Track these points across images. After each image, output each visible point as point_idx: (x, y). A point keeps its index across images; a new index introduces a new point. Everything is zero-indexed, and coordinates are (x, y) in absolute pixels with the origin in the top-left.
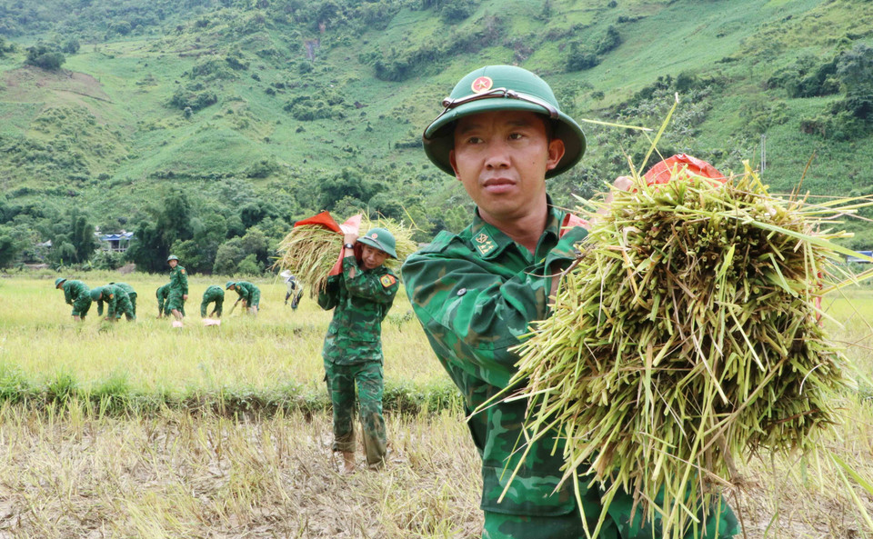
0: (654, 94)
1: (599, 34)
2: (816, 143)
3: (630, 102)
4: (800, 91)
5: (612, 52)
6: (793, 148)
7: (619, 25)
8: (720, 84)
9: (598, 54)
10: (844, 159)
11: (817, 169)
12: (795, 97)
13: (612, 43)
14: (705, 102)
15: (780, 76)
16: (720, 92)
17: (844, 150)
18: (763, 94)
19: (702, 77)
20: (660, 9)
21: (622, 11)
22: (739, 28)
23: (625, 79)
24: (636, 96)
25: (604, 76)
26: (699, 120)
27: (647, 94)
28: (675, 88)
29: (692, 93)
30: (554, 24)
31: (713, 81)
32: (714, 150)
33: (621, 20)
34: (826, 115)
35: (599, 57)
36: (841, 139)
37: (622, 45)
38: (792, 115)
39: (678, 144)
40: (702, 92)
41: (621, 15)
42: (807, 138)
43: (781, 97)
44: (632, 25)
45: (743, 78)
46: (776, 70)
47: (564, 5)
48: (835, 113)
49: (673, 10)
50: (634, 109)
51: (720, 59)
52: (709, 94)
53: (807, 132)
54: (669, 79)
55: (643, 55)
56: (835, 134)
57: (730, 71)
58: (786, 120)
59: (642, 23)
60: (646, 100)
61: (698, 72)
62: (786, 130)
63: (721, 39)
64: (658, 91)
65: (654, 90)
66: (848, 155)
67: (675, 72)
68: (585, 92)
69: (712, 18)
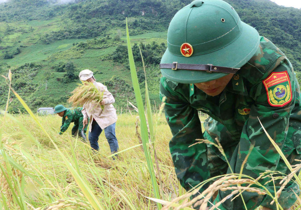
0: (24, 68)
1: (14, 50)
2: (60, 83)
3: (17, 69)
4: (59, 70)
5: (18, 55)
6: (54, 84)
7: (21, 48)
8: (40, 66)
9: (14, 55)
10: (65, 88)
11: (59, 90)
12: (57, 72)
13: (18, 52)
14: (36, 71)
15: (54, 66)
16: (41, 69)
17: (65, 86)
18: (50, 70)
19: (37, 64)
20: (32, 45)
21: (21, 44)
22: (49, 53)
23: (19, 63)
24: (19, 68)
25: (14, 61)
26: (35, 76)
27: (22, 67)
28: (29, 67)
29: (34, 68)
30: (2, 45)
31: (39, 66)
32: (36, 84)
33: (21, 46)
34: (62, 77)
35: (14, 56)
36: (65, 83)
37: (21, 53)
38: (55, 76)
39: (28, 82)
40: (36, 68)
41: (21, 45)
42: (57, 82)
43: (54, 72)
44: (24, 48)
45: (47, 66)
46: (54, 64)
47: (5, 40)
48: (64, 76)
49: (35, 45)
50: (18, 71)
51: (42, 60)
52: (38, 69)
53: (58, 80)
54: (28, 64)
55: (26, 57)
56: (64, 81)
57: (44, 64)
58: (54, 77)
59: (27, 48)
60: (21, 69)
61: (36, 63)
62: (54, 80)
63: (45, 55)
64: (25, 67)
65: (24, 67)
66: (66, 87)
67: (30, 62)
68: (5, 66)
69: (44, 49)
